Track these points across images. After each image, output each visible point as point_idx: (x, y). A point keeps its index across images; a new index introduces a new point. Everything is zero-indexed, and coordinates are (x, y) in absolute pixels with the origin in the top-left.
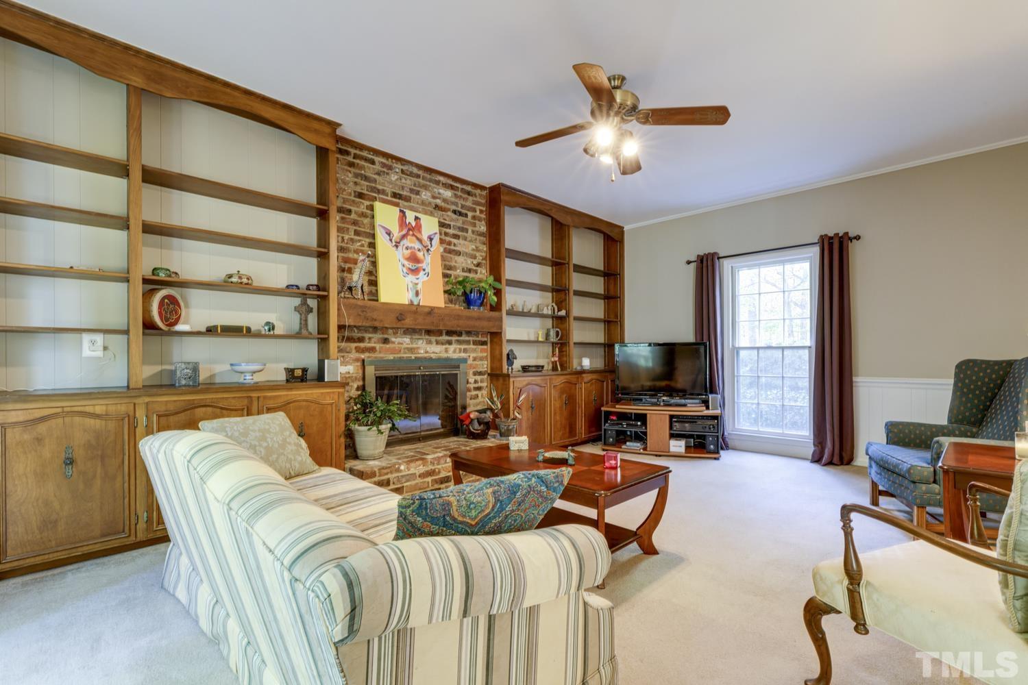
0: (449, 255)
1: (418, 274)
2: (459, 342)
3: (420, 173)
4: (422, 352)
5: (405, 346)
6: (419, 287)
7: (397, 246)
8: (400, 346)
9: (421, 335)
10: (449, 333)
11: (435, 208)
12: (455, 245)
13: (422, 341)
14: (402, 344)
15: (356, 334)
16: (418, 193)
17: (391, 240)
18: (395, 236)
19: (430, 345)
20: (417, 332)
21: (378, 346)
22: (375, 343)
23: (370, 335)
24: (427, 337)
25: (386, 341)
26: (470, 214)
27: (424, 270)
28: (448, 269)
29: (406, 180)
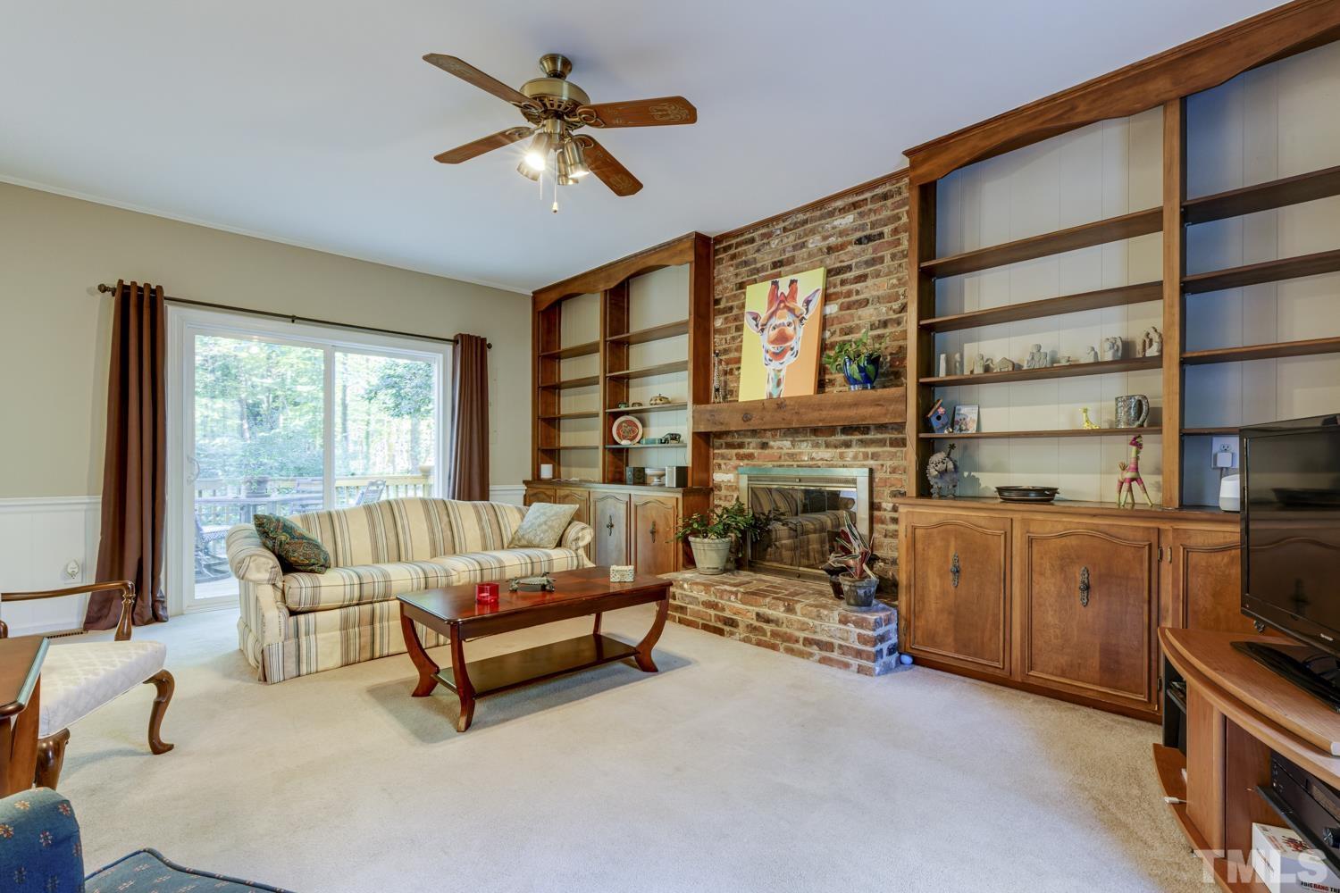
0: (848, 312)
1: (783, 358)
2: (863, 443)
3: (808, 215)
4: (806, 459)
5: (785, 451)
6: (782, 374)
7: (762, 330)
8: (779, 451)
9: (806, 435)
10: (847, 430)
11: (828, 253)
12: (858, 292)
13: (805, 444)
14: (782, 448)
15: (737, 440)
16: (803, 245)
17: (757, 325)
18: (762, 317)
19: (816, 450)
20: (799, 433)
21: (756, 452)
22: (753, 448)
23: (749, 440)
24: (814, 438)
25: (764, 446)
26: (887, 230)
27: (792, 349)
28: (846, 334)
29: (788, 238)
